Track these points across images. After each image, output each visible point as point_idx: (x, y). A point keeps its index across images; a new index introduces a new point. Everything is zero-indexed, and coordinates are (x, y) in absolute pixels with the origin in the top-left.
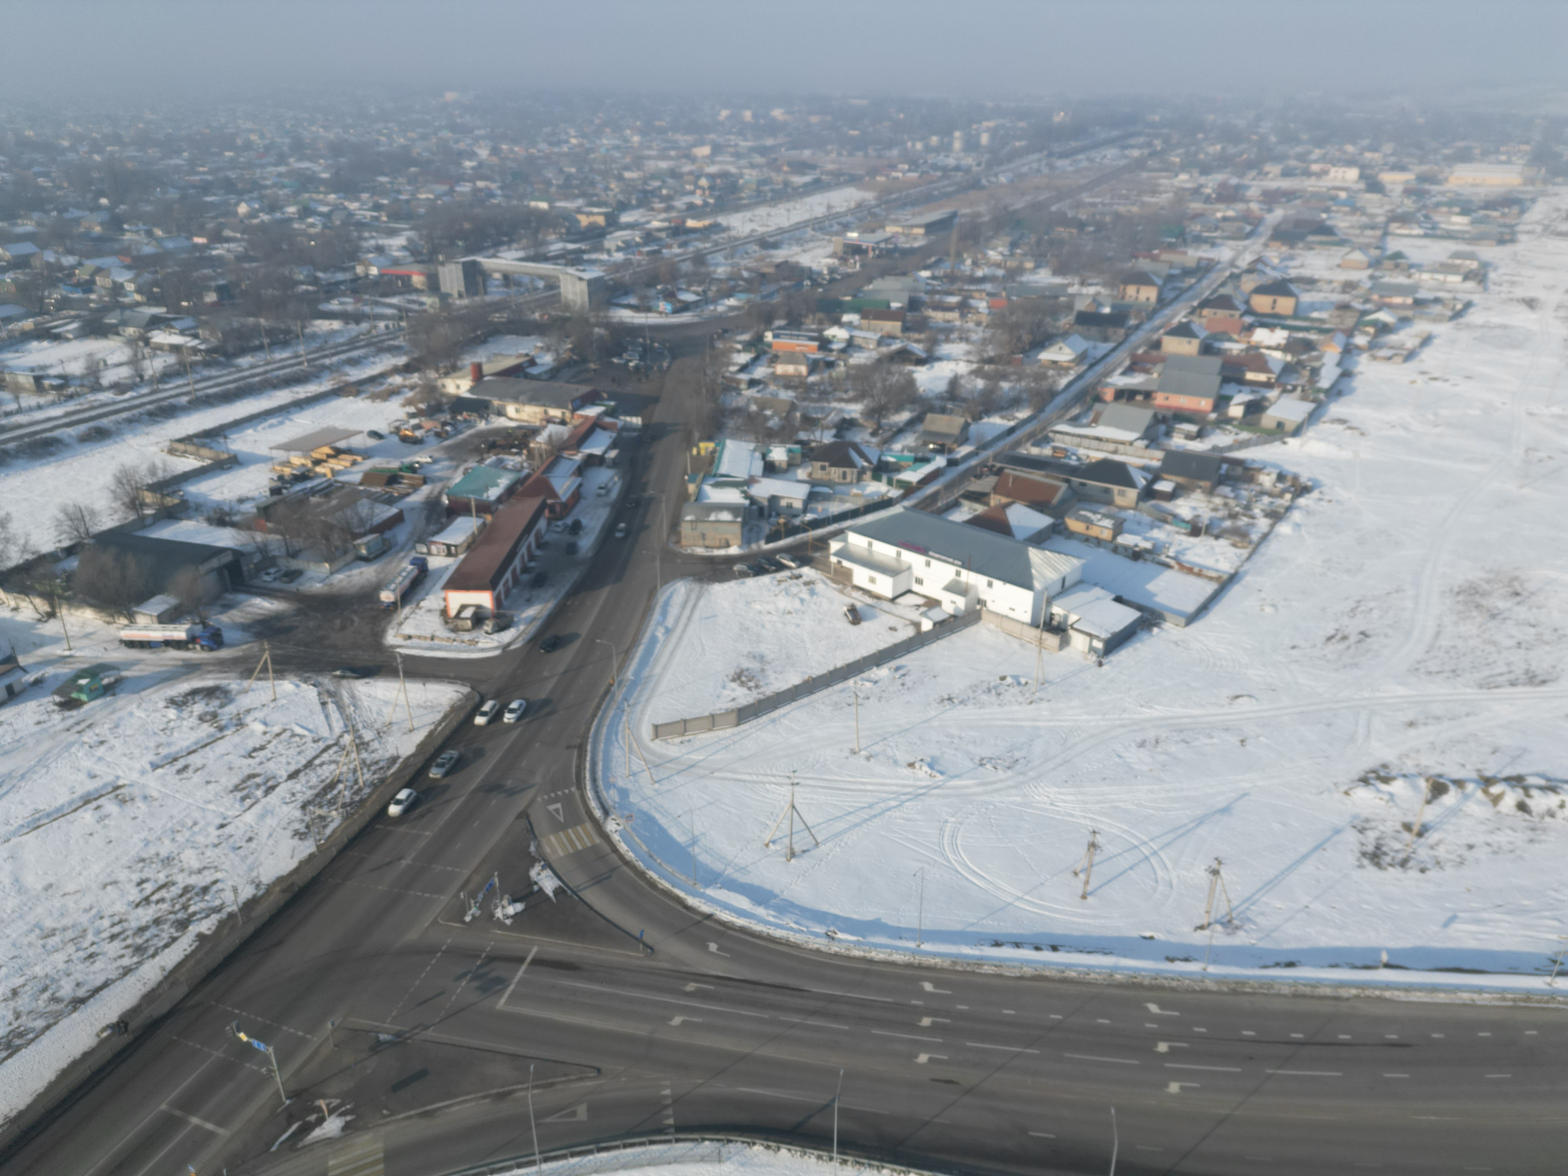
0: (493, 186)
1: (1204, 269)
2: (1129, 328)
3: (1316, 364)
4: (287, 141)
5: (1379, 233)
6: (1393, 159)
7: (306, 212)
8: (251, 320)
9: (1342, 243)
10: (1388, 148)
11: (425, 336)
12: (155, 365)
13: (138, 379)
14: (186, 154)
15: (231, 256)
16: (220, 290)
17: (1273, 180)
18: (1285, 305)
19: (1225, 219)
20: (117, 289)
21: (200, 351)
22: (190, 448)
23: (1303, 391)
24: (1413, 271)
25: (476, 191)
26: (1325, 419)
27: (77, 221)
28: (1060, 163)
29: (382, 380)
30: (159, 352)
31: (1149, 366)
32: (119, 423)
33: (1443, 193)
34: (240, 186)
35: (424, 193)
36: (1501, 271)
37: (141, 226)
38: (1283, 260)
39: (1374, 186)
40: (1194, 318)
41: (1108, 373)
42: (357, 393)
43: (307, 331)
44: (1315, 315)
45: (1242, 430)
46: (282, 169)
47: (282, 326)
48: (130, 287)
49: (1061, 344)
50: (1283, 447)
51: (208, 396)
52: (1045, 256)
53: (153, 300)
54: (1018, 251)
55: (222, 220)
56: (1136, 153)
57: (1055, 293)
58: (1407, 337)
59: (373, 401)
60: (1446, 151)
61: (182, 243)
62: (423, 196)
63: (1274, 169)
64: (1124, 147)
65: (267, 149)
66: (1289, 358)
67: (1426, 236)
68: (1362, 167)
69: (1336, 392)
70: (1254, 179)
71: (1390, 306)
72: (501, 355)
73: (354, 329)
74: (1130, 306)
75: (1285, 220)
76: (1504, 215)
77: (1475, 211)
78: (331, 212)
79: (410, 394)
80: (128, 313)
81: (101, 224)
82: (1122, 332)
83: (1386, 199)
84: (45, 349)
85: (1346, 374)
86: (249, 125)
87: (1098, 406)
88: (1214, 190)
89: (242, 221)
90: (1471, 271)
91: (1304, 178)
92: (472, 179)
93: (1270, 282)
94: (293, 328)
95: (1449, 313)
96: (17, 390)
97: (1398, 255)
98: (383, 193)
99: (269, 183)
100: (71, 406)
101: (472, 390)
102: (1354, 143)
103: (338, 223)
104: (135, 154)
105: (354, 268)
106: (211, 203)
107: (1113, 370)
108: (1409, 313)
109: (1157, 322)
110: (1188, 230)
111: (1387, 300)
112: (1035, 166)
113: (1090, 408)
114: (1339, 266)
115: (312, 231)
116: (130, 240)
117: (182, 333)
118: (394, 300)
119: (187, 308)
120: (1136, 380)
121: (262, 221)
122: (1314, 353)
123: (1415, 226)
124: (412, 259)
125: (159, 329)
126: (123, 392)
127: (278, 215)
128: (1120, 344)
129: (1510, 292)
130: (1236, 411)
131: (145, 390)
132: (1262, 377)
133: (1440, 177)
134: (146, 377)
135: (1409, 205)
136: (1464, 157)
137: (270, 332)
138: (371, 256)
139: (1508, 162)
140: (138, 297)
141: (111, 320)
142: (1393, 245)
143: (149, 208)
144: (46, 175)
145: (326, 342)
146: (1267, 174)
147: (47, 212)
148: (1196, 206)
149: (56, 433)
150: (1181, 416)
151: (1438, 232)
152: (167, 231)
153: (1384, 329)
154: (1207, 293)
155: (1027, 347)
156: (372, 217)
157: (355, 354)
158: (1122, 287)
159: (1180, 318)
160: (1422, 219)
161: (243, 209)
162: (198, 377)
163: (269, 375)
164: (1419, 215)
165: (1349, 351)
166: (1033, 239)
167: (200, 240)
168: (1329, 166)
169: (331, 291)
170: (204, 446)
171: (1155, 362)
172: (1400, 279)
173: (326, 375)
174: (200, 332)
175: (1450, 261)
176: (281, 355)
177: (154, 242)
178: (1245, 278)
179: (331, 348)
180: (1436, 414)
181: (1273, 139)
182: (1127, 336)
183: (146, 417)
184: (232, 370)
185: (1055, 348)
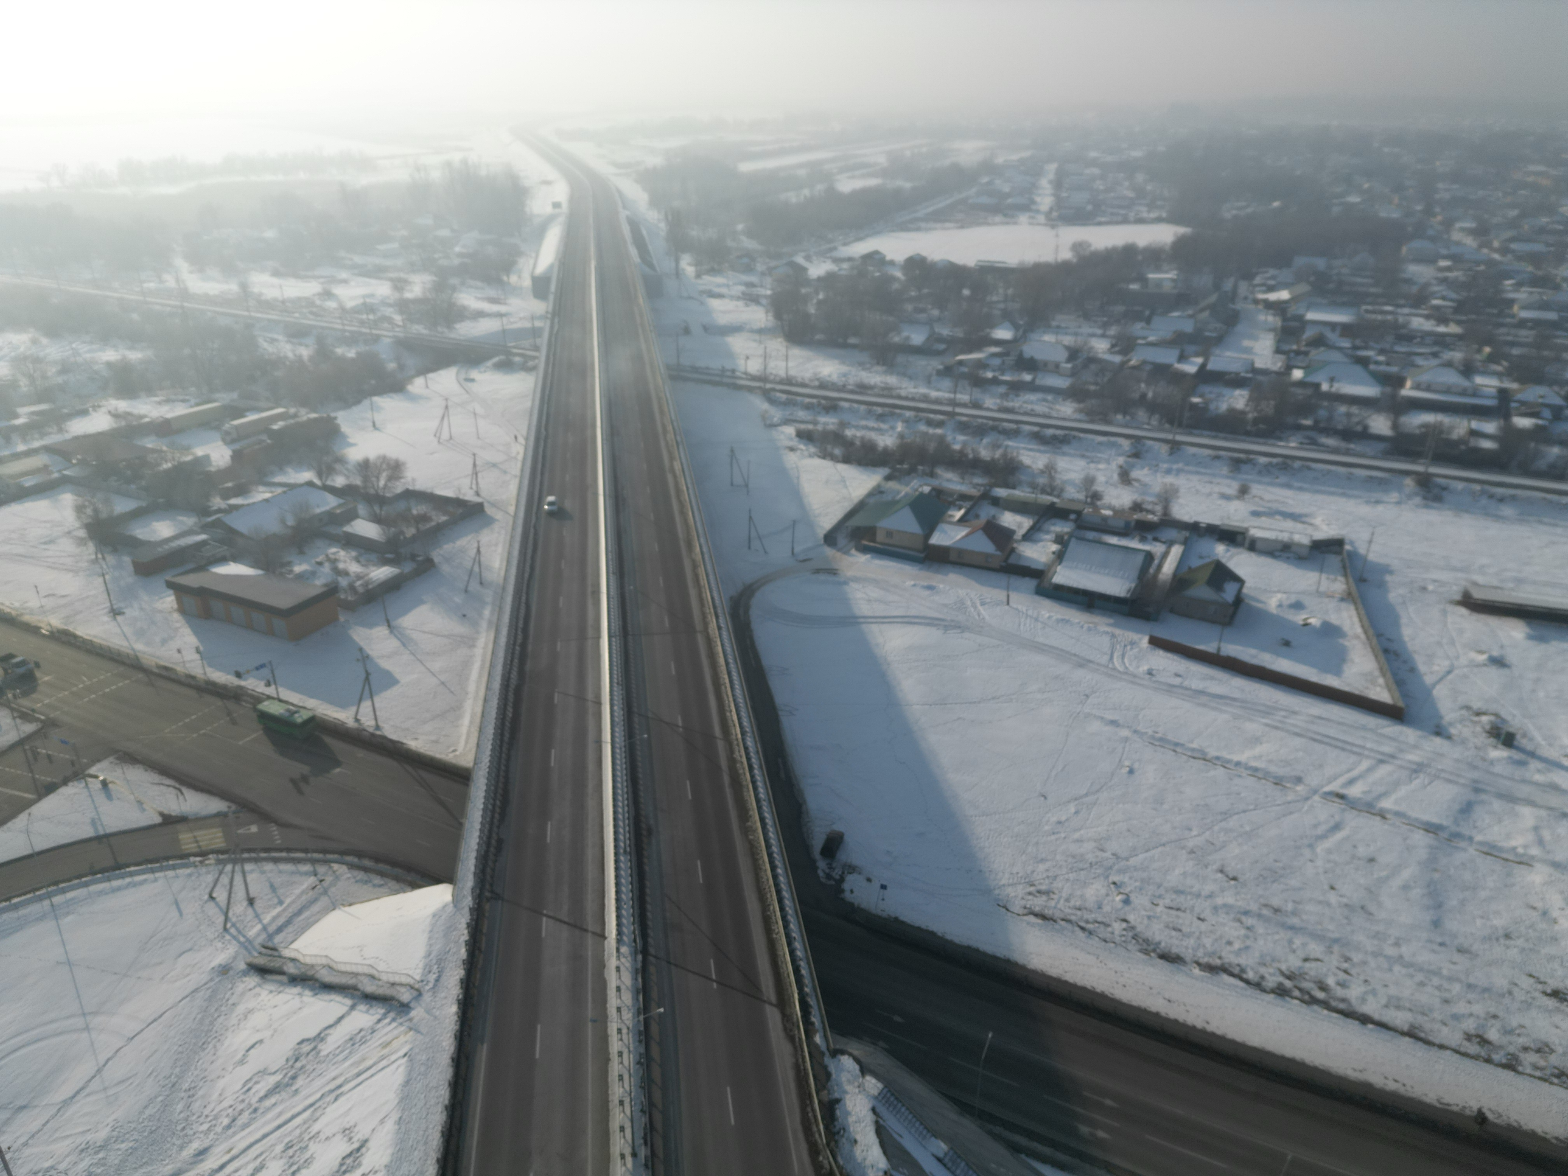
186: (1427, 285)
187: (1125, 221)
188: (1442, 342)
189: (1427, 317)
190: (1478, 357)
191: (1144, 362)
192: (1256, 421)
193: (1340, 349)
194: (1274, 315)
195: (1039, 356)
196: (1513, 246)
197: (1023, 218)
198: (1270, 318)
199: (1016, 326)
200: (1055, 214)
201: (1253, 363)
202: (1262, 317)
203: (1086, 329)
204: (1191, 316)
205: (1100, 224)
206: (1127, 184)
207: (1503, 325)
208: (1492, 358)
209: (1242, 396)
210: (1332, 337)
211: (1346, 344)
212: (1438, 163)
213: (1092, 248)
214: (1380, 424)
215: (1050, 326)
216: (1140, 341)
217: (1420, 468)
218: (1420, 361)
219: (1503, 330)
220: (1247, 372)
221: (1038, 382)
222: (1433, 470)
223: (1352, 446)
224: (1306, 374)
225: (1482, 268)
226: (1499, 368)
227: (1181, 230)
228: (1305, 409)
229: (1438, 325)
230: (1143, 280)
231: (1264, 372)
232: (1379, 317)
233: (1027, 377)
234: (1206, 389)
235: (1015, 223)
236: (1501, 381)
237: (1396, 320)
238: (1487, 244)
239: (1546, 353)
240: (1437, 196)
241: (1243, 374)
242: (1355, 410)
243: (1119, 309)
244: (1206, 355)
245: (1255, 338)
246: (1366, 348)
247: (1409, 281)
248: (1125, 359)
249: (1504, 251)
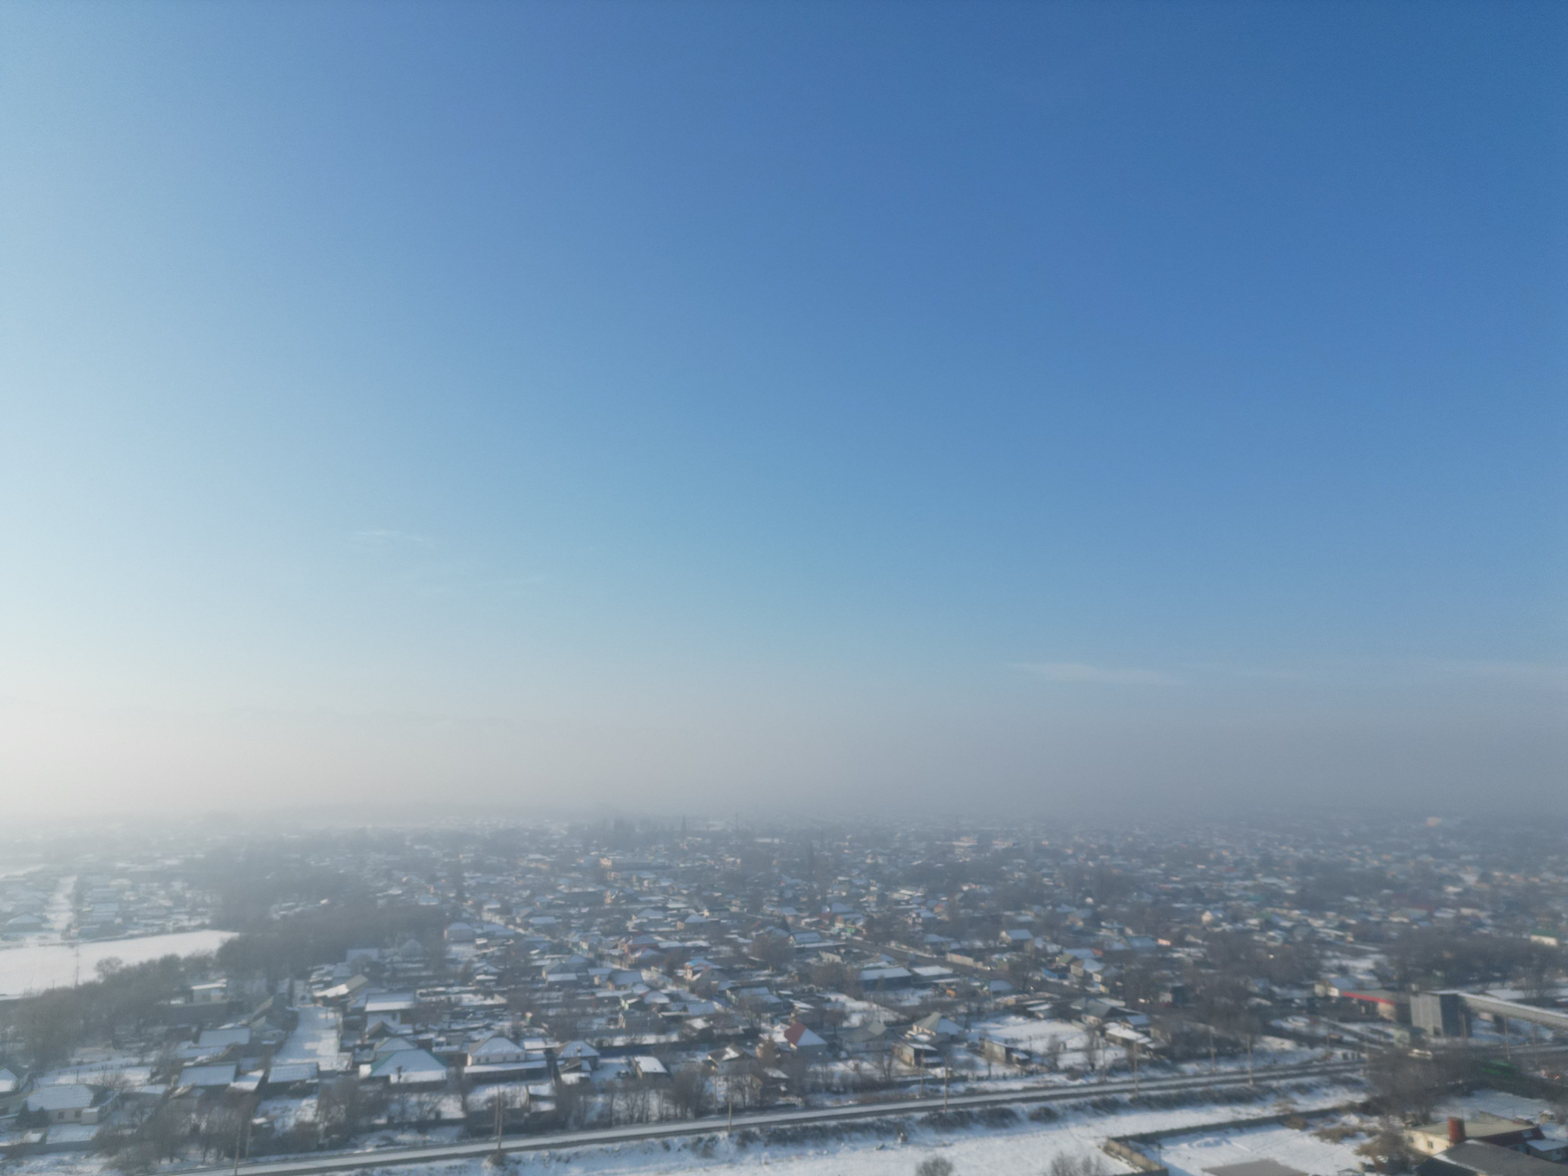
0: (1483, 915)
4: (1257, 858)
7: (1268, 925)
8: (1201, 1026)
11: (1390, 1074)
12: (1107, 1056)
13: (1089, 1068)
14: (1163, 865)
15: (1190, 960)
16: (1175, 991)
20: (1087, 978)
21: (1149, 1049)
22: (1125, 1151)
25: (1460, 918)
27: (1065, 915)
29: (1335, 1117)
30: (1112, 1044)
32: (1066, 1108)
34: (1207, 896)
35: (1397, 916)
37: (1116, 925)
42: (1304, 1127)
43: (1257, 1046)
46: (1248, 883)
47: (1232, 1037)
48: (1098, 978)
51: (1150, 1098)
53: (1114, 993)
55: (1187, 926)
59: (1322, 1141)
61: (1148, 943)
62: (1396, 919)
65: (1237, 864)
72: (1490, 1114)
73: (1307, 1053)
78: (1293, 927)
79: (1368, 1141)
80: (1092, 1002)
81: (1084, 920)
84: (1019, 1024)
86: (1223, 842)
89: (1204, 929)
92: (1456, 905)
94: (1243, 1041)
96: (991, 1058)
98: (1350, 911)
99: (1234, 895)
100: (1029, 1083)
101: (1448, 1152)
103: (1300, 939)
104: (1122, 862)
105: (1312, 986)
106: (1179, 909)
115: (1272, 944)
116: (1104, 936)
117: (1135, 1029)
118: (1356, 1028)
119: (1142, 1004)
121: (1224, 930)
124: (1379, 985)
125: (1115, 1021)
126: (1074, 1078)
127: (1240, 926)
131: (1093, 1080)
134: (1097, 1067)
137: (1218, 1042)
138: (1332, 976)
140: (1102, 989)
141: (1076, 1006)
143: (1125, 909)
144: (1050, 876)
145: (1275, 1062)
147: (1045, 906)
149: (1013, 1106)
152: (1137, 931)
156: (1337, 936)
157: (1307, 1080)
161: (1207, 917)
162: (1143, 1076)
163: (1212, 1088)
167: (1164, 942)
169: (1286, 1008)
170: (1138, 1151)
173: (1272, 1098)
174: (1152, 1030)
176: (1227, 1067)
177: (1124, 940)
179: (1281, 1069)
183: (1090, 1108)
184: (1177, 1075)
186: (471, 962)
187: (163, 931)
188: (491, 1013)
189: (475, 992)
190: (523, 1023)
191: (194, 1087)
192: (328, 1131)
193: (402, 1036)
194: (334, 1011)
195: (49, 1106)
196: (531, 921)
197: (31, 939)
198: (331, 1016)
199: (17, 1072)
200: (74, 931)
201: (318, 1066)
202: (322, 1016)
203: (118, 1060)
204: (245, 1026)
205: (132, 937)
206: (162, 893)
207: (537, 990)
208: (534, 1023)
209: (311, 1106)
210: (394, 1025)
211: (408, 1030)
212: (461, 856)
213: (124, 965)
214: (451, 1108)
215: (68, 1065)
216: (187, 1064)
217: (493, 1146)
218: (476, 1036)
219: (538, 995)
220: (313, 1078)
221: (50, 1140)
222: (505, 1145)
223: (428, 1138)
224: (374, 1069)
225: (512, 942)
226: (542, 1031)
227: (228, 935)
228: (378, 1106)
229: (485, 999)
230: (188, 993)
231: (331, 1074)
232: (434, 999)
233: (34, 1137)
234: (269, 1106)
235: (21, 946)
236: (546, 1043)
237: (449, 999)
238: (512, 921)
239: (574, 1010)
240: (465, 884)
241: (308, 1081)
242: (425, 1097)
243: (161, 1029)
244: (266, 1067)
245: (316, 1039)
246: (427, 1031)
247: (454, 961)
248: (169, 1088)
249: (526, 925)
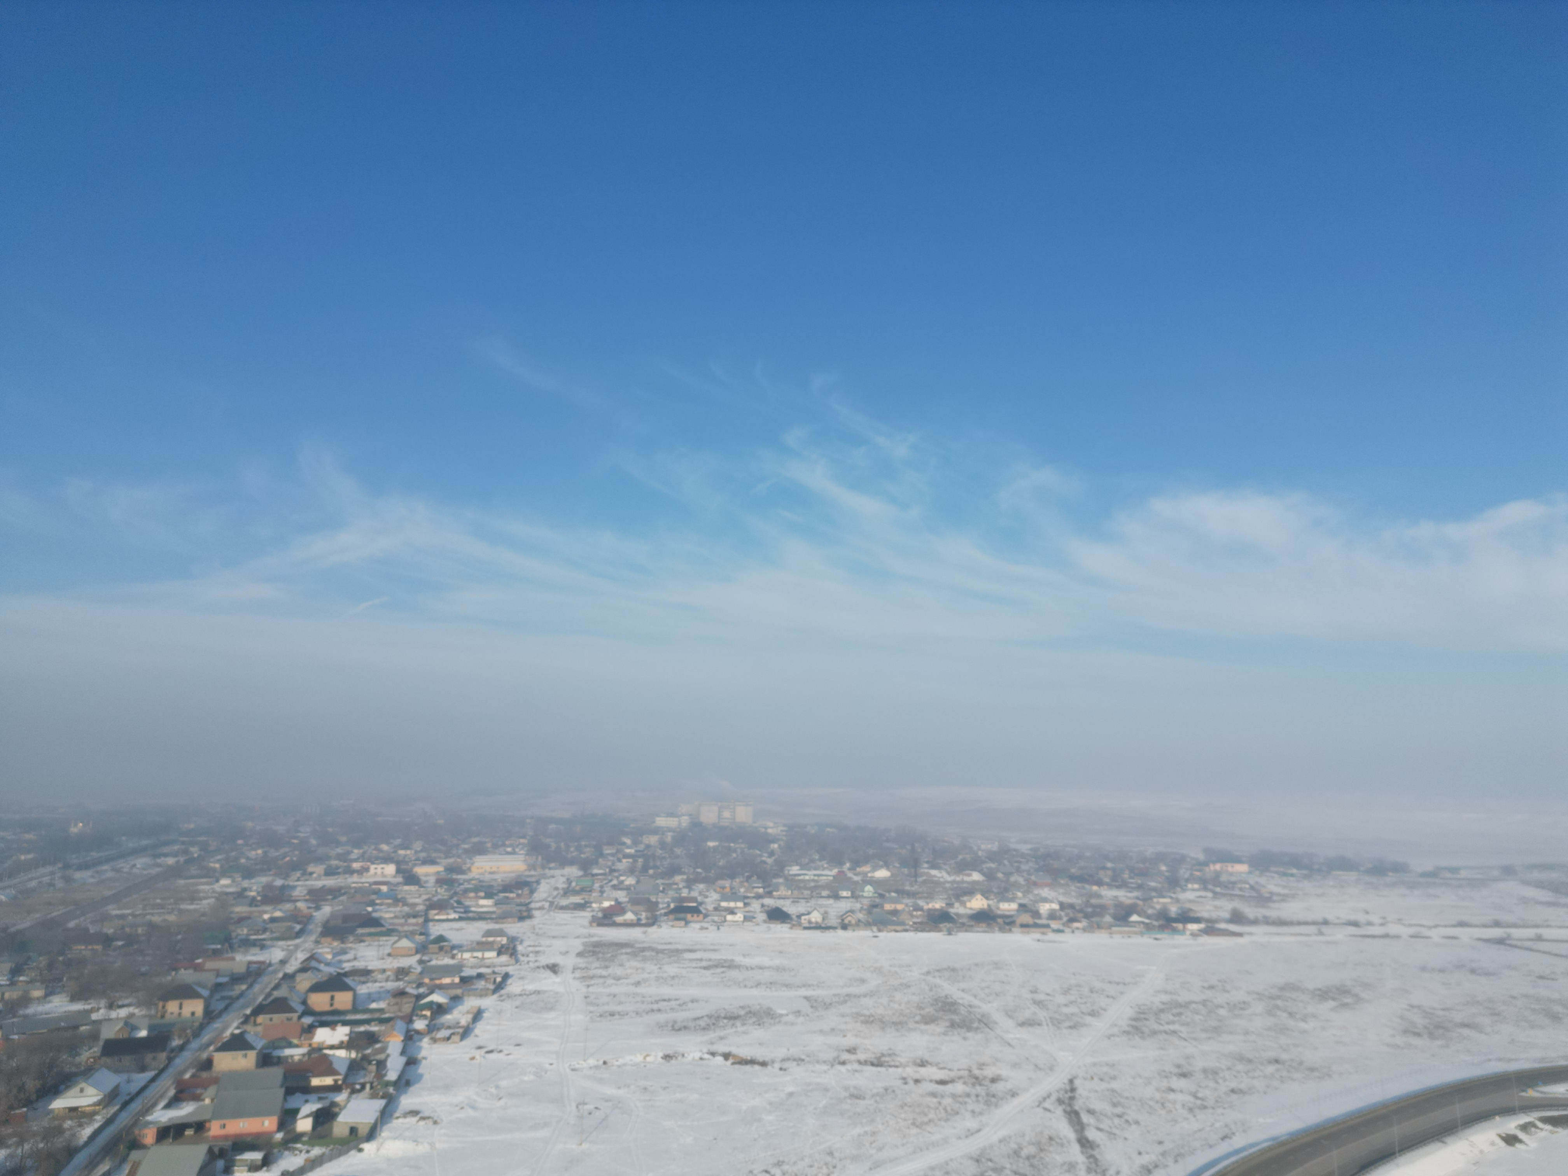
1: (255, 972)
2: (172, 1051)
3: (381, 1057)
5: (421, 920)
6: (423, 855)
9: (389, 932)
10: (418, 845)
17: (316, 879)
18: (343, 999)
19: (273, 920)
23: (372, 1088)
24: (455, 952)
26: (397, 1114)
28: (78, 875)
31: (199, 1091)
33: (469, 881)
36: (526, 943)
38: (335, 955)
39: (411, 879)
40: (249, 1028)
41: (148, 1109)
44: (374, 1006)
45: (313, 1145)
49: (83, 1085)
50: (359, 1155)
52: (61, 980)
54: (21, 978)
56: (171, 861)
57: (73, 1023)
58: (459, 1015)
60: (466, 846)
63: (318, 869)
64: (159, 856)
66: (353, 1055)
67: (461, 919)
68: (398, 863)
69: (404, 1082)
70: (298, 880)
71: (441, 987)
74: (173, 1025)
75: (333, 915)
76: (518, 896)
77: (496, 894)
82: (163, 1056)
83: (422, 889)
85: (412, 1062)
87: (135, 1155)
88: (258, 893)
90: (503, 946)
91: (347, 876)
93: (325, 978)
95: (492, 987)
97: (441, 939)
102: (388, 843)
107: (154, 1105)
108: (459, 992)
109: (206, 1038)
110: (234, 935)
111: (438, 982)
112: (46, 879)
113: (124, 1160)
114: (389, 955)
120: (185, 1111)
122: (378, 1046)
123: (450, 911)
128: (161, 1072)
129: (536, 961)
130: (304, 1125)
132: (328, 1081)
133: (464, 867)
135: (442, 893)
136: (479, 850)
139: (514, 853)
142: (436, 930)
146: (311, 874)
148: (241, 909)
150: (242, 1144)
151: (471, 915)
153: (439, 1010)
154: (260, 999)
155: (34, 1097)
158: (161, 1004)
159: (233, 1029)
160: (455, 905)
164: (452, 901)
165: (410, 1037)
166: (43, 961)
168: (369, 864)
171: (205, 1086)
172: (447, 961)
175: (484, 939)
178: (299, 977)
180: (497, 1087)
181: (314, 842)
182: (170, 1060)
185: (75, 1090)
